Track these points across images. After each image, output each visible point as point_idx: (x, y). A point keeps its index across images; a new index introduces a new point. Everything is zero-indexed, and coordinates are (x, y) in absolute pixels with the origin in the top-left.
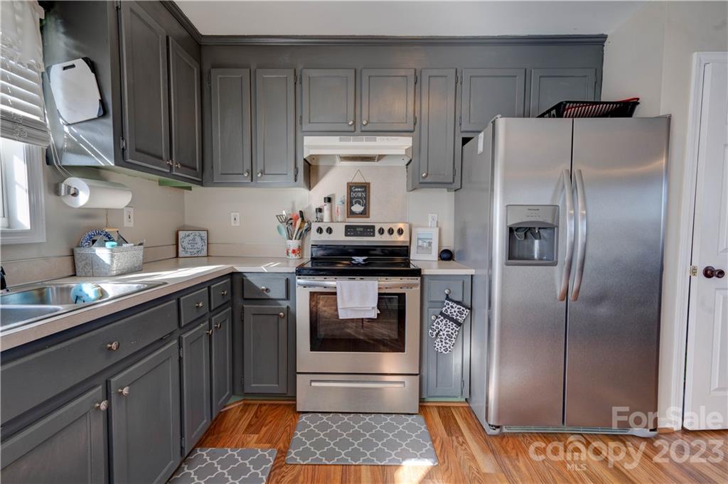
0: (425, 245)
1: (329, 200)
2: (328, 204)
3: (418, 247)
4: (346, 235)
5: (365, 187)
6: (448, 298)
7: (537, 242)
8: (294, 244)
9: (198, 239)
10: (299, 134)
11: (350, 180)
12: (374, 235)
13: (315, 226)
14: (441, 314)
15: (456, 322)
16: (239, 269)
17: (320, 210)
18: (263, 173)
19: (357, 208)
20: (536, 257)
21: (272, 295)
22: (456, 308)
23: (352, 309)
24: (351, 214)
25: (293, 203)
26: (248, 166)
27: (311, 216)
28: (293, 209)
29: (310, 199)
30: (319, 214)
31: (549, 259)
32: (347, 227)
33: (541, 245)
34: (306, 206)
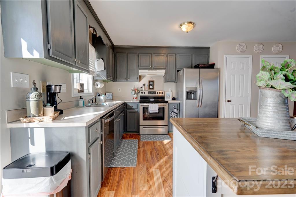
0: (168, 96)
1: (144, 85)
2: (144, 86)
3: (167, 97)
4: (149, 94)
5: (153, 82)
6: (174, 108)
8: (135, 96)
9: (110, 95)
10: (138, 69)
11: (149, 80)
12: (156, 94)
13: (141, 92)
14: (173, 111)
15: (176, 113)
16: (126, 102)
17: (142, 88)
18: (129, 79)
19: (151, 87)
20: (193, 98)
21: (133, 108)
22: (176, 110)
23: (153, 110)
24: (150, 88)
25: (135, 86)
26: (125, 77)
27: (140, 89)
28: (135, 87)
30: (141, 89)
31: (195, 98)
32: (149, 92)
33: (193, 95)
34: (138, 86)
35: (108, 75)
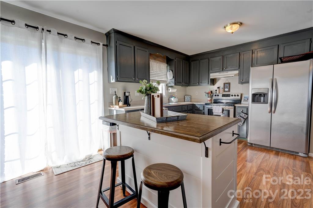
0: (246, 99)
1: (219, 88)
2: (218, 89)
3: (244, 100)
4: (222, 97)
5: (229, 84)
6: (242, 112)
7: (262, 98)
8: (209, 99)
9: (189, 98)
10: (209, 73)
11: (224, 82)
12: (230, 97)
13: (214, 95)
14: (240, 116)
15: (243, 118)
16: (194, 103)
17: (216, 90)
18: (201, 83)
19: (226, 90)
20: (262, 102)
21: (201, 109)
22: (244, 114)
23: (217, 113)
24: (224, 91)
25: (210, 89)
26: (198, 81)
27: (214, 92)
29: (214, 88)
30: (216, 92)
31: (265, 102)
32: (223, 95)
34: (213, 89)
35: (176, 82)
